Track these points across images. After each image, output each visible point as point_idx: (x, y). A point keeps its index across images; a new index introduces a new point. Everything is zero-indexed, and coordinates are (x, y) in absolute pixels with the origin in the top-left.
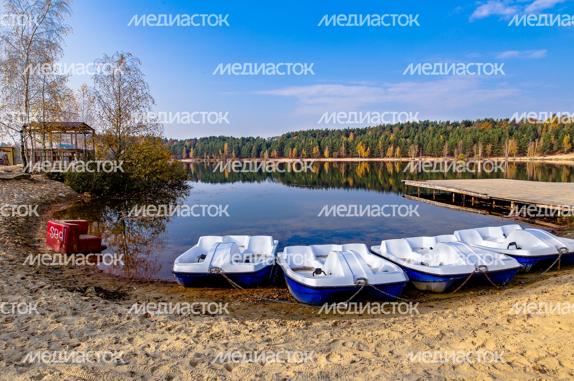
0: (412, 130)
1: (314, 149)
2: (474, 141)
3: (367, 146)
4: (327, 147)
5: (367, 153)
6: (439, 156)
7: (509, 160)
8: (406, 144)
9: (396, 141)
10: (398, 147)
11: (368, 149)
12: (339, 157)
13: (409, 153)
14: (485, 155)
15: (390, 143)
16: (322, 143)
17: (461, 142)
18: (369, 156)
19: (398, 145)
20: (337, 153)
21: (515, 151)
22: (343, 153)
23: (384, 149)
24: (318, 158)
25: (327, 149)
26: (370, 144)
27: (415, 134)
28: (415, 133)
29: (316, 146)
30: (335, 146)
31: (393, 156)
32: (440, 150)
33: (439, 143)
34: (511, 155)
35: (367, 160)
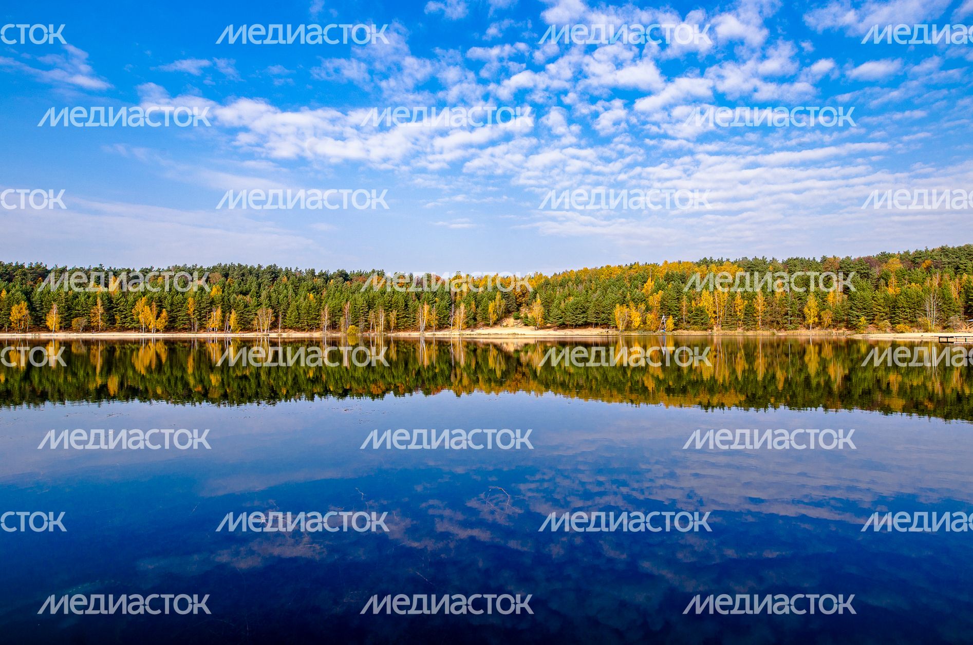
0: (251, 279)
1: (15, 309)
2: (368, 305)
3: (161, 307)
4: (55, 306)
5: (162, 322)
6: (311, 330)
7: (427, 336)
8: (246, 306)
9: (226, 299)
10: (233, 312)
11: (164, 314)
12: (87, 329)
13: (255, 322)
14: (388, 328)
15: (212, 302)
16: (36, 298)
17: (347, 307)
18: (165, 327)
19: (230, 307)
20: (83, 321)
21: (434, 323)
22: (99, 321)
23: (200, 315)
24: (24, 331)
25: (55, 310)
26: (166, 303)
27: (260, 287)
28: (259, 285)
29: (18, 303)
30: (77, 304)
31: (221, 330)
32: (312, 319)
33: (310, 306)
34: (428, 328)
35: (161, 335)
